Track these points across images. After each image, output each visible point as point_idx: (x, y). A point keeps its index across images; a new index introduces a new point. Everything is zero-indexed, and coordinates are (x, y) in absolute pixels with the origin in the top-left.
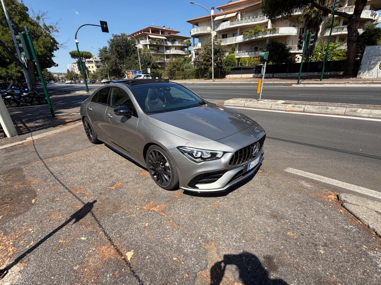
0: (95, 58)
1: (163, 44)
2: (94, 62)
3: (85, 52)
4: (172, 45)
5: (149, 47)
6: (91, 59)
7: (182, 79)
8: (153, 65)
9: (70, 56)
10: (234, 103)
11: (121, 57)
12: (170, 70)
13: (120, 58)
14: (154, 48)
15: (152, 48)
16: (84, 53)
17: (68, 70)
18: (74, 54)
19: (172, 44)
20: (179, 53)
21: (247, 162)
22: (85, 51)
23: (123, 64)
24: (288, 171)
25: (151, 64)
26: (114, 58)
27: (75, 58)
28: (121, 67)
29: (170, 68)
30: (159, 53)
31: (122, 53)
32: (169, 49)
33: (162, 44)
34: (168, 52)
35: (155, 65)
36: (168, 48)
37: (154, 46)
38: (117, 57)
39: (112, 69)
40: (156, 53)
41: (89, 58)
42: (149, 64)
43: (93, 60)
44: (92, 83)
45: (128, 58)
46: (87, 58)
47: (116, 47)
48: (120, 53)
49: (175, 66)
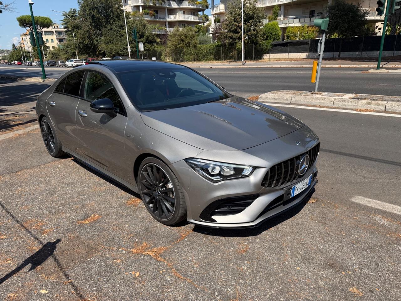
0: (56, 27)
1: (165, 6)
2: (54, 32)
3: (42, 18)
4: (178, 7)
5: (142, 9)
6: (50, 29)
7: (194, 60)
8: (148, 37)
9: (18, 23)
10: (274, 99)
11: (98, 25)
12: (175, 46)
13: (96, 27)
14: (150, 12)
15: (147, 11)
16: (40, 20)
17: (14, 45)
18: (25, 20)
19: (178, 6)
20: (189, 20)
21: (289, 184)
22: (41, 16)
23: (101, 35)
24: (356, 201)
25: (145, 37)
26: (86, 27)
27: (25, 27)
28: (97, 40)
29: (174, 43)
30: (157, 20)
31: (99, 19)
32: (173, 12)
33: (163, 6)
34: (172, 18)
35: (150, 38)
36: (172, 11)
37: (150, 7)
38: (91, 25)
39: (83, 43)
40: (153, 19)
41: (48, 27)
42: (142, 36)
43: (54, 30)
44: (52, 66)
45: (109, 28)
46: (44, 27)
47: (90, 10)
48: (97, 19)
49: (183, 40)
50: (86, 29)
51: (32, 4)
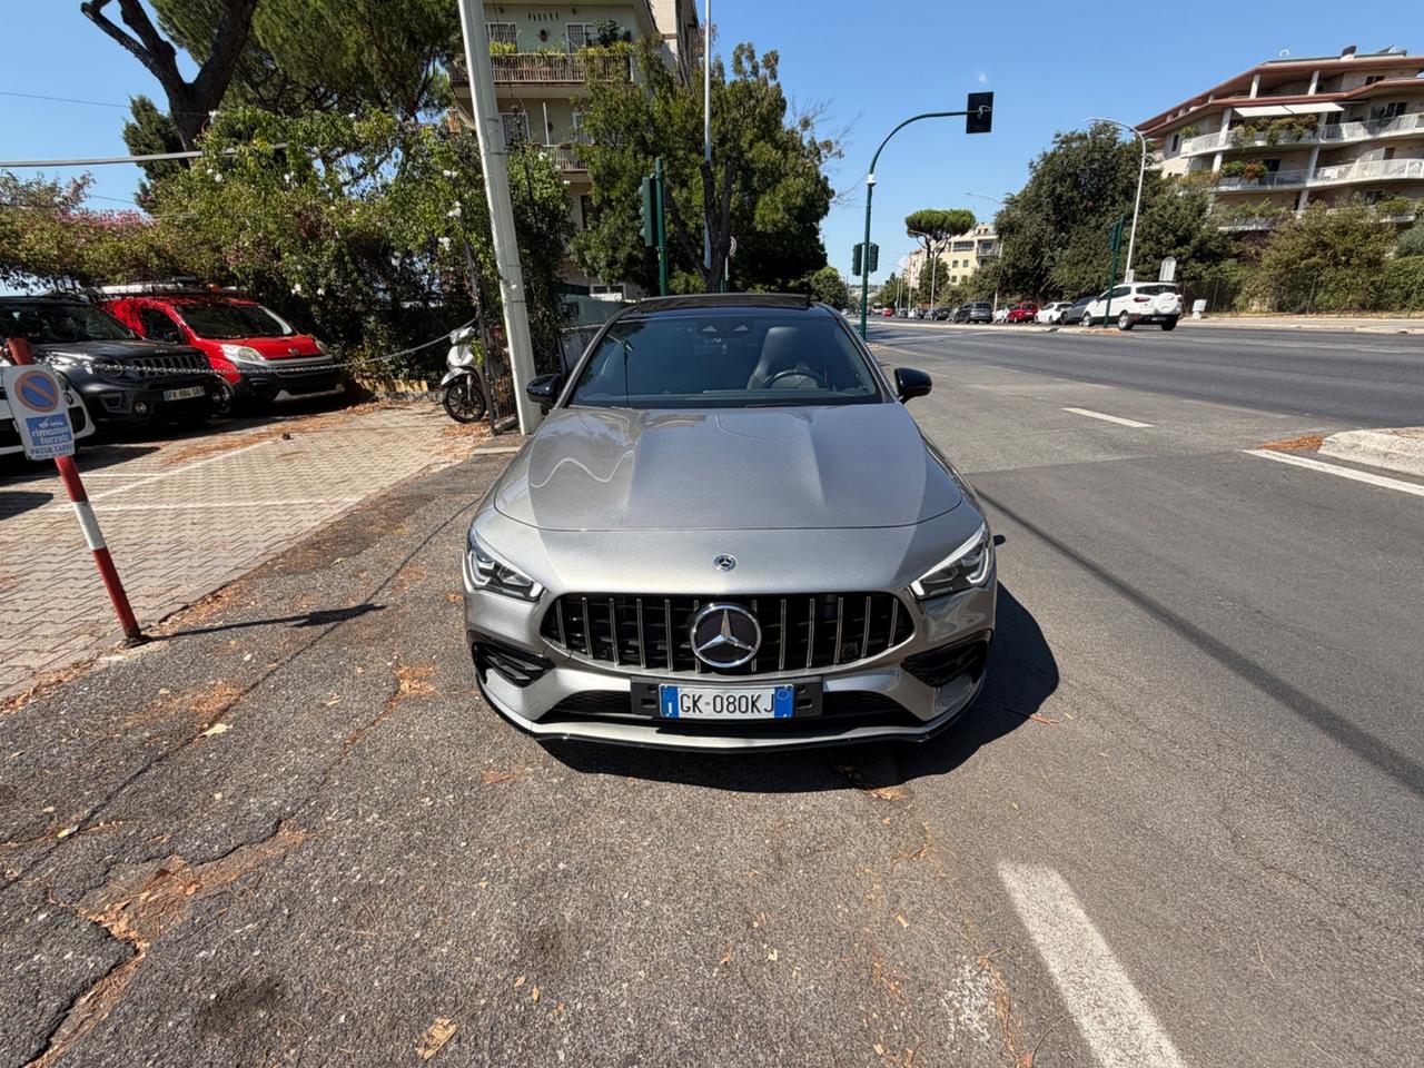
0: (983, 232)
1: (1313, 141)
2: (976, 245)
3: (955, 213)
4: (1369, 137)
5: (1223, 163)
6: (968, 237)
8: (1203, 243)
9: (906, 227)
11: (1066, 218)
12: (1288, 264)
13: (1061, 226)
14: (1249, 166)
15: (1236, 165)
16: (951, 217)
17: (893, 275)
18: (920, 222)
19: (1371, 132)
20: (1405, 175)
22: (955, 209)
23: (1064, 245)
25: (1194, 242)
26: (1035, 225)
27: (917, 235)
28: (1052, 258)
29: (1286, 256)
30: (1269, 187)
31: (1073, 203)
32: (1341, 158)
33: (1304, 141)
34: (1332, 176)
35: (1212, 245)
36: (1337, 155)
37: (1254, 153)
38: (1047, 220)
39: (1014, 266)
40: (1254, 186)
41: (963, 234)
42: (1183, 241)
43: (975, 239)
44: (939, 319)
45: (1093, 223)
46: (955, 234)
47: (1055, 181)
48: (1065, 204)
49: (1325, 246)
50: (1034, 229)
51: (873, 184)
